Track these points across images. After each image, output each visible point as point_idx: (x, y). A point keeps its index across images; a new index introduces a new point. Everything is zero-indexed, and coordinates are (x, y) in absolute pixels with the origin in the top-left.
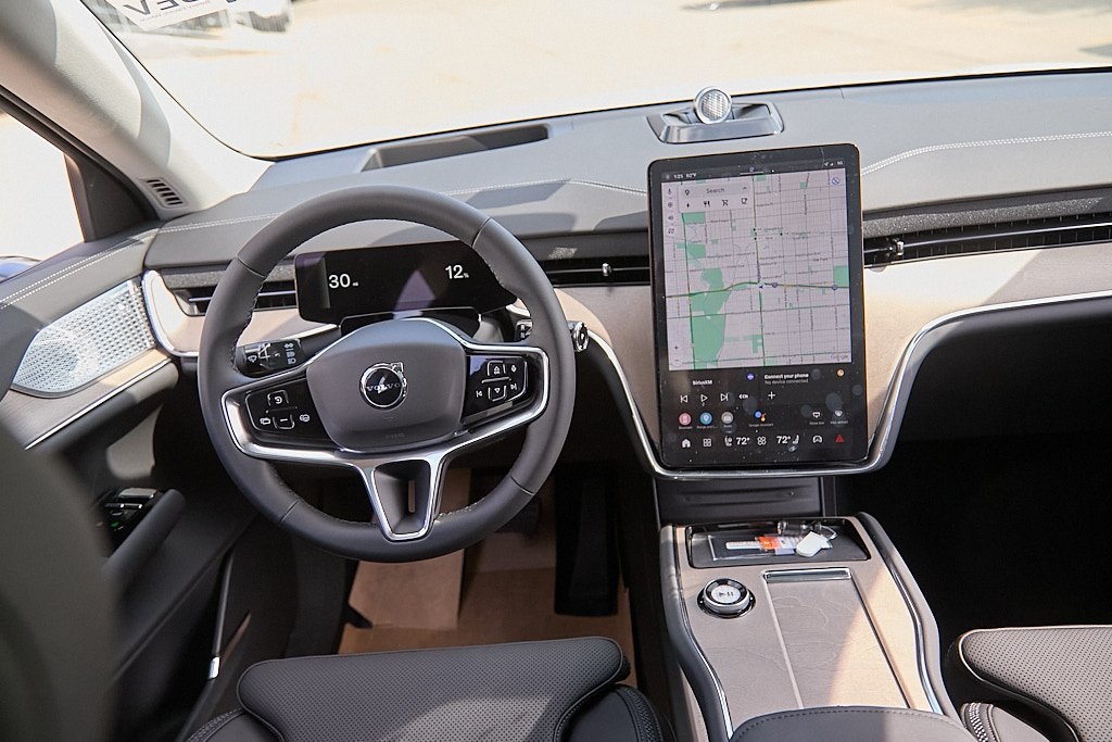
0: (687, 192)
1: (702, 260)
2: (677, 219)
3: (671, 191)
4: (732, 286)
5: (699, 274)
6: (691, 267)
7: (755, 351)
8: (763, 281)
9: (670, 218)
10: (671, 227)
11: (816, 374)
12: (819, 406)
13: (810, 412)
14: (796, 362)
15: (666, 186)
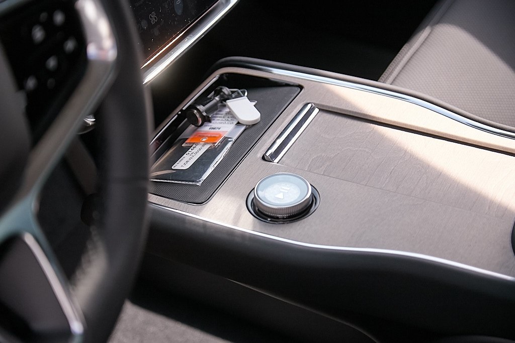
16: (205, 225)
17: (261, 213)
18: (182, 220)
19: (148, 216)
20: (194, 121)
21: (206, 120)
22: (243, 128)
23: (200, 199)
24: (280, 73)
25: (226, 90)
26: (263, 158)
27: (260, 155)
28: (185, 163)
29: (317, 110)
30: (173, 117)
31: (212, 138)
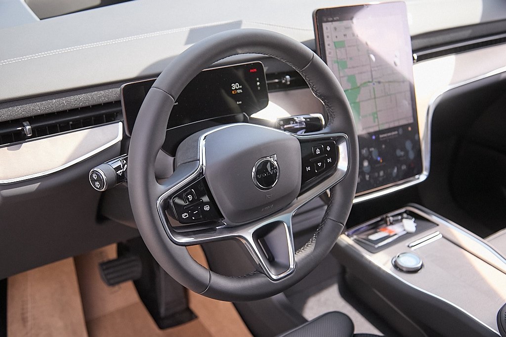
0: (335, 29)
1: (346, 70)
2: (332, 44)
3: (328, 27)
4: (361, 85)
5: (346, 78)
6: (342, 75)
7: (374, 122)
8: (374, 80)
9: (329, 45)
10: (330, 50)
11: (401, 131)
12: (403, 149)
13: (400, 153)
14: (392, 125)
15: (325, 25)
16: (370, 262)
17: (396, 266)
18: (362, 256)
19: (337, 241)
20: (386, 223)
21: (391, 224)
22: (405, 233)
23: (373, 251)
24: (434, 218)
25: (405, 215)
26: (408, 246)
27: (407, 244)
28: (374, 237)
29: (441, 236)
30: (379, 219)
31: (390, 232)
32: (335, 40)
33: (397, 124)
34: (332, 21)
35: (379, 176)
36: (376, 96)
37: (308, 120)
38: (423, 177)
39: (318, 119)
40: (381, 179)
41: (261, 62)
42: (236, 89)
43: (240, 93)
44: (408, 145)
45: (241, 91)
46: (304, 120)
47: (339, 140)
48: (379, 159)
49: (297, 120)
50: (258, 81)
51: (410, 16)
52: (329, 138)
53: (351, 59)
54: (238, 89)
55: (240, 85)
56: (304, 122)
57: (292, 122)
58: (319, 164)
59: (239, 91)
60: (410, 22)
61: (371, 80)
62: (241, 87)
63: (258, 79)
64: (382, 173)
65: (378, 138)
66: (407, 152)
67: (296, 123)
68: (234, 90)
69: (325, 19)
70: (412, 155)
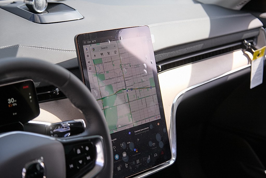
1: (104, 81)
2: (92, 62)
4: (117, 92)
5: (104, 88)
6: (100, 85)
7: (130, 121)
8: (127, 88)
9: (89, 62)
10: (90, 67)
11: (151, 126)
12: (154, 140)
13: (152, 144)
14: (144, 122)
15: (85, 47)
32: (94, 58)
33: (148, 121)
34: (90, 44)
35: (136, 163)
36: (130, 101)
37: (72, 125)
38: (172, 162)
39: (81, 124)
40: (137, 166)
41: (32, 80)
42: (12, 103)
43: (15, 106)
44: (158, 137)
45: (16, 104)
46: (69, 125)
47: (96, 141)
48: (135, 150)
49: (63, 125)
50: (30, 96)
51: (152, 36)
52: (87, 140)
53: (108, 72)
54: (13, 103)
55: (15, 100)
56: (69, 126)
57: (59, 127)
58: (81, 162)
59: (14, 105)
60: (153, 41)
61: (125, 88)
62: (16, 101)
63: (30, 94)
64: (138, 161)
65: (133, 134)
66: (157, 143)
67: (63, 127)
68: (9, 104)
69: (85, 43)
70: (161, 145)
